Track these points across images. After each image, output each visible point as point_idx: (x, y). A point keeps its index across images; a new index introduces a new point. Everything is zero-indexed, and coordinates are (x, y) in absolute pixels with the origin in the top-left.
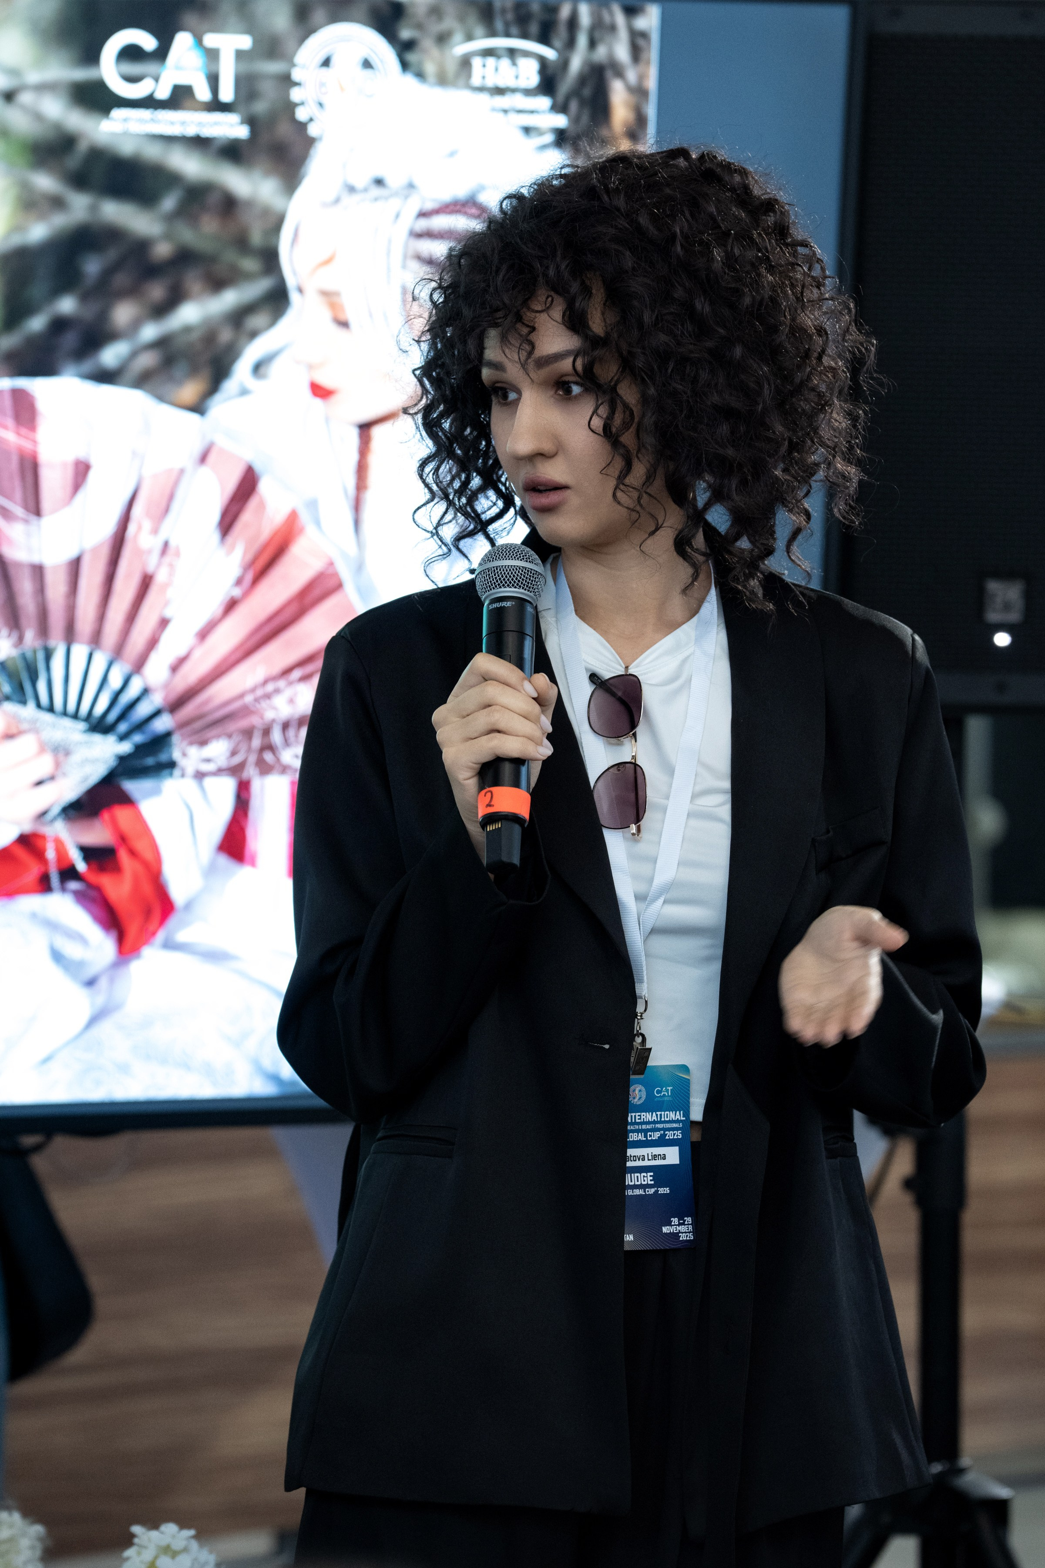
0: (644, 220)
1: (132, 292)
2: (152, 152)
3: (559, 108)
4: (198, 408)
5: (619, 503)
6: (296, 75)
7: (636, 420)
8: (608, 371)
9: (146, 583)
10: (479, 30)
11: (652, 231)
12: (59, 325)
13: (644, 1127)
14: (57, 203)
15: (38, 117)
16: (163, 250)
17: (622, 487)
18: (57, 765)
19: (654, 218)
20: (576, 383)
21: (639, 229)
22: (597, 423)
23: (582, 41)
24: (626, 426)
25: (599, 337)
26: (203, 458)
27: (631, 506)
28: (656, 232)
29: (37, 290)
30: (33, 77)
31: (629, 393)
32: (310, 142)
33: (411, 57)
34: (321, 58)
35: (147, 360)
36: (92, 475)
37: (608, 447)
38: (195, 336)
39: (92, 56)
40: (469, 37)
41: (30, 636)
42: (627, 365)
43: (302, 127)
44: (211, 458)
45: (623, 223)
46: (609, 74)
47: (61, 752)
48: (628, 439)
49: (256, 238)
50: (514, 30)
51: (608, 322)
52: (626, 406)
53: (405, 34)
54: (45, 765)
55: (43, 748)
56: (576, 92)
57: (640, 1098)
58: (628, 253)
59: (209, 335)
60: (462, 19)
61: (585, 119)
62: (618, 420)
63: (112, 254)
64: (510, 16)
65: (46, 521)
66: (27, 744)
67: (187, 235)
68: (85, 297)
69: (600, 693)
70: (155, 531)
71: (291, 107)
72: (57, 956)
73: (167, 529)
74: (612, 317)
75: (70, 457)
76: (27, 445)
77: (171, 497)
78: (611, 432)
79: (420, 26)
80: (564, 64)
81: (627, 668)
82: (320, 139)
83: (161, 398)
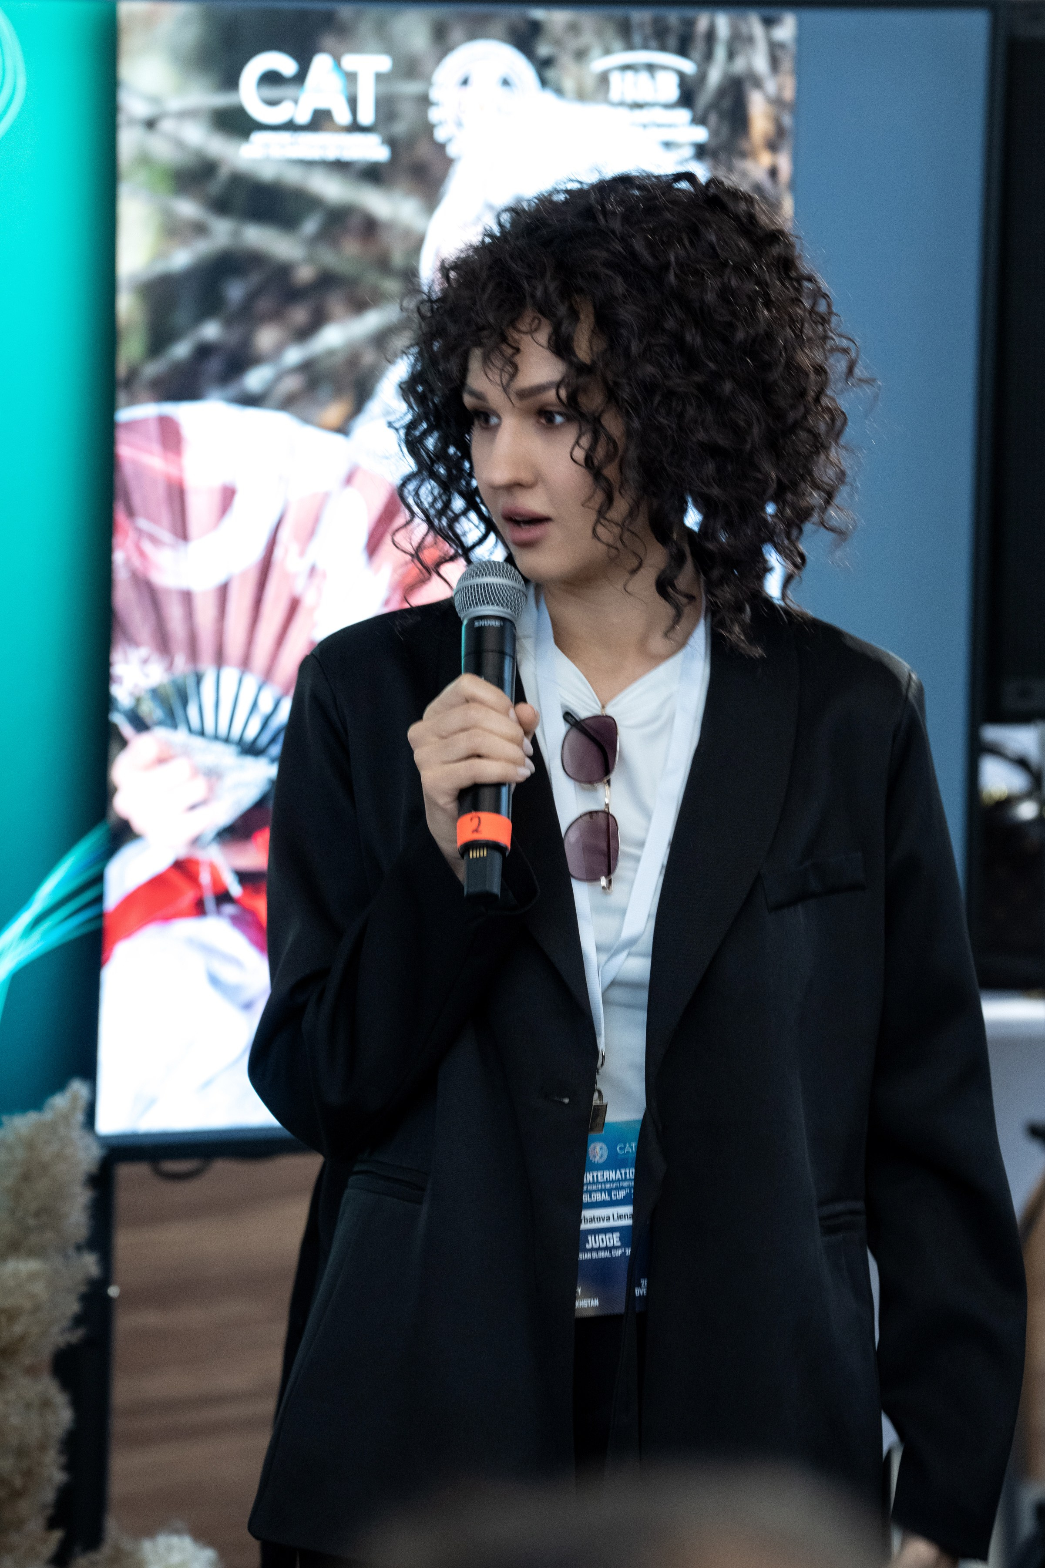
0: (639, 245)
1: (276, 315)
2: (293, 177)
3: (699, 120)
4: (343, 429)
5: (599, 539)
6: (435, 94)
7: (620, 453)
8: (593, 401)
9: (294, 606)
10: (617, 44)
11: (646, 257)
12: (204, 351)
13: (608, 1186)
14: (200, 229)
15: (179, 144)
16: (305, 274)
17: (602, 521)
18: (211, 789)
19: (650, 245)
20: (560, 414)
21: (633, 255)
22: (580, 454)
23: (720, 53)
24: (610, 457)
25: (585, 365)
26: (349, 480)
27: (611, 541)
28: (651, 260)
29: (181, 317)
30: (175, 104)
31: (613, 425)
32: (449, 162)
33: (551, 74)
34: (459, 77)
35: (292, 384)
36: (238, 500)
37: (589, 479)
38: (338, 360)
39: (231, 81)
40: (607, 51)
41: (181, 662)
42: (612, 395)
43: (441, 148)
44: (358, 479)
45: (618, 247)
46: (748, 86)
47: (213, 775)
48: (611, 471)
49: (398, 258)
50: (653, 43)
51: (595, 349)
52: (610, 439)
53: (544, 50)
54: (198, 789)
55: (196, 771)
56: (715, 105)
57: (601, 1156)
58: (619, 280)
59: (352, 358)
60: (599, 33)
61: (725, 131)
62: (600, 453)
63: (255, 278)
64: (648, 30)
65: (195, 545)
66: (180, 767)
67: (329, 258)
68: (229, 322)
69: (575, 733)
70: (302, 553)
71: (429, 128)
72: (214, 981)
73: (317, 551)
74: (601, 345)
75: (217, 481)
76: (173, 471)
77: (317, 520)
78: (592, 463)
79: (558, 43)
80: (702, 77)
81: (603, 707)
82: (459, 159)
83: (306, 420)
